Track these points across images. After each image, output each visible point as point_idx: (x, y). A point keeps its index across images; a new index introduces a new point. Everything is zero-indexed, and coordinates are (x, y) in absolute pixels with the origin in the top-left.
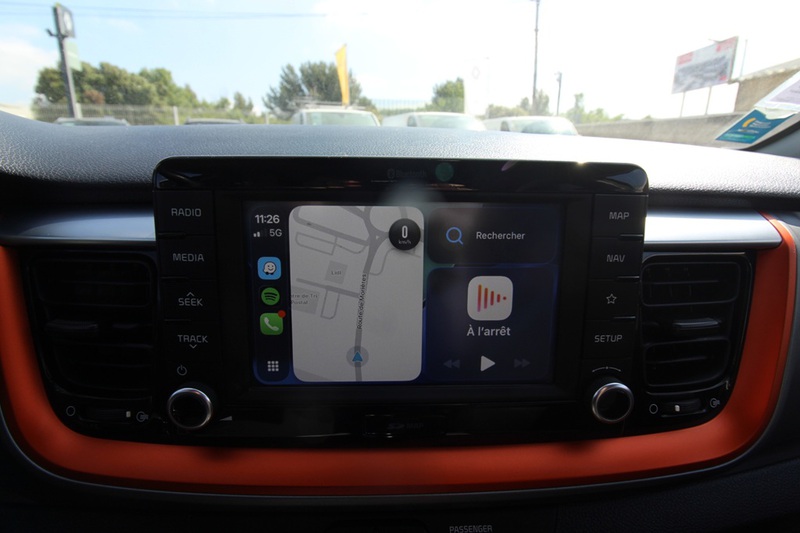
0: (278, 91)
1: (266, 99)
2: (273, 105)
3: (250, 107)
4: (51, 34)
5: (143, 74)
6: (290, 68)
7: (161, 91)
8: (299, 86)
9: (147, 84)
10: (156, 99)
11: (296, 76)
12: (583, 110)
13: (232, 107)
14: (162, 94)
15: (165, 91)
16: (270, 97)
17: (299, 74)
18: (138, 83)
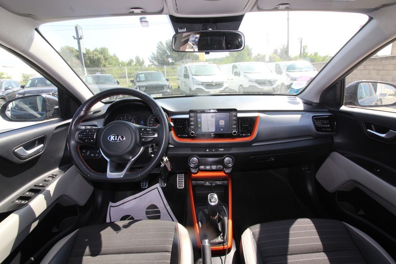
0: (156, 54)
1: (150, 58)
2: (153, 61)
3: (143, 62)
4: (75, 38)
5: (96, 50)
6: (161, 43)
7: (105, 58)
8: (165, 51)
9: (99, 56)
10: (103, 62)
11: (164, 46)
12: (307, 54)
13: (135, 63)
14: (106, 59)
15: (107, 58)
16: (152, 58)
17: (166, 46)
18: (96, 56)
